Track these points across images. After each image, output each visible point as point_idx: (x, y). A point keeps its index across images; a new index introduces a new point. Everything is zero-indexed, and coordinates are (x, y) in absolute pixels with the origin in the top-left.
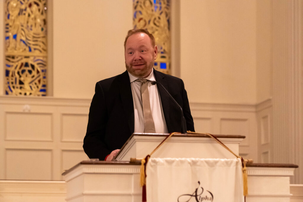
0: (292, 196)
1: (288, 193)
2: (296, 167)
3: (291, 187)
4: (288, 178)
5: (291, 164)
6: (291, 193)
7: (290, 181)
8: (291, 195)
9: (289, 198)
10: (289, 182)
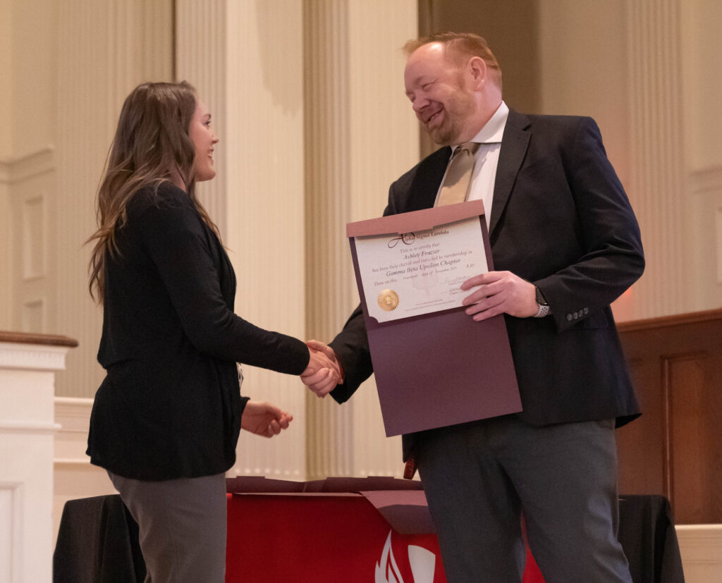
0: (60, 431)
1: (50, 422)
2: (72, 344)
3: (57, 404)
4: (51, 378)
5: (61, 336)
6: (56, 421)
7: (56, 385)
8: (58, 426)
9: (51, 438)
10: (51, 389)
